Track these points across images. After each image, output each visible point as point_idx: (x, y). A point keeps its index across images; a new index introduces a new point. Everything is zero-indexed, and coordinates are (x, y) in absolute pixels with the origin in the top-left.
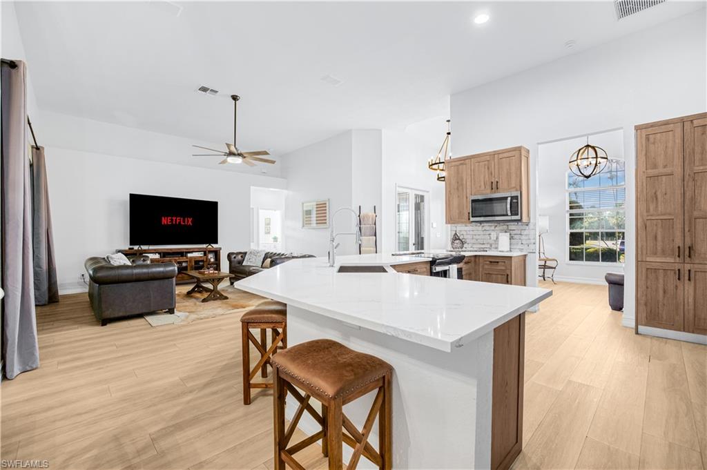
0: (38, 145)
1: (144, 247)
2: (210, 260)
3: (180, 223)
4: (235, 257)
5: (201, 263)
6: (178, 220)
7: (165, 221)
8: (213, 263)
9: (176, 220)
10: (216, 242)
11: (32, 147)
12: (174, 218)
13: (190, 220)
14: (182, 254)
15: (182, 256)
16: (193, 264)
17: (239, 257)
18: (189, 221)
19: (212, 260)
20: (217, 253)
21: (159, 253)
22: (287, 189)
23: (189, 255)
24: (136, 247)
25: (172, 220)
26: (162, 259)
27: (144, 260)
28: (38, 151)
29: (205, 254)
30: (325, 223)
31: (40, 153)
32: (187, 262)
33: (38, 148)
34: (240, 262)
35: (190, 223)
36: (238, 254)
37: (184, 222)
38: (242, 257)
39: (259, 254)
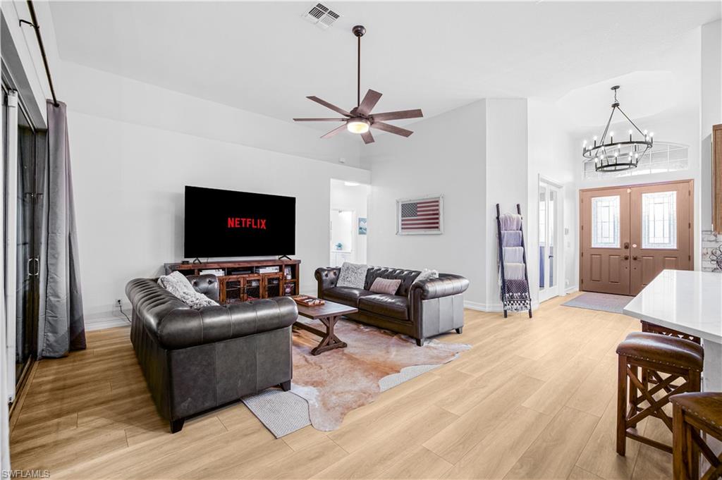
0: (57, 99)
1: (203, 260)
2: (286, 277)
3: (251, 225)
4: (327, 275)
5: (275, 282)
6: (248, 222)
7: (232, 223)
8: (290, 283)
9: (246, 222)
10: (294, 253)
11: (48, 102)
12: (243, 220)
13: (264, 222)
14: (251, 269)
15: (252, 273)
16: (266, 284)
17: (331, 275)
18: (262, 224)
19: (289, 277)
20: (294, 268)
21: (223, 269)
22: (370, 183)
23: (262, 271)
24: (191, 260)
25: (241, 222)
26: (227, 277)
27: (210, 282)
28: (56, 109)
29: (281, 269)
30: (437, 227)
31: (60, 111)
32: (258, 280)
33: (56, 105)
34: (334, 282)
35: (263, 226)
36: (330, 270)
37: (256, 224)
38: (335, 273)
39: (359, 271)
